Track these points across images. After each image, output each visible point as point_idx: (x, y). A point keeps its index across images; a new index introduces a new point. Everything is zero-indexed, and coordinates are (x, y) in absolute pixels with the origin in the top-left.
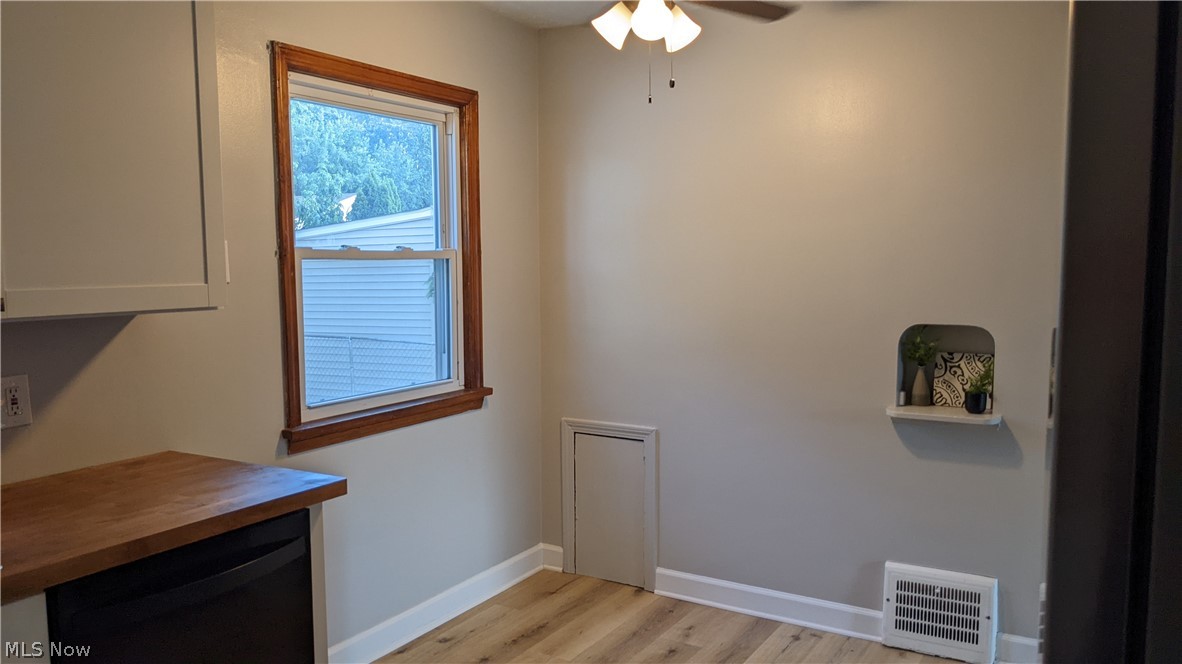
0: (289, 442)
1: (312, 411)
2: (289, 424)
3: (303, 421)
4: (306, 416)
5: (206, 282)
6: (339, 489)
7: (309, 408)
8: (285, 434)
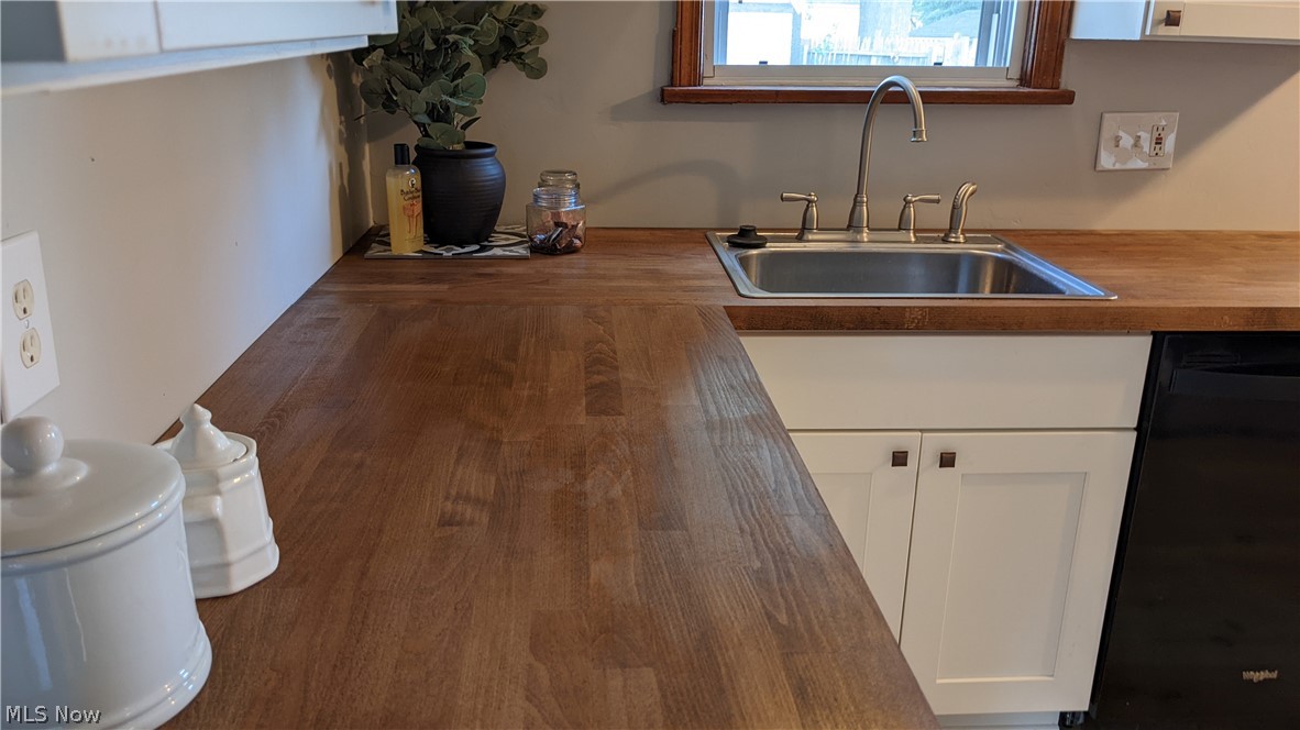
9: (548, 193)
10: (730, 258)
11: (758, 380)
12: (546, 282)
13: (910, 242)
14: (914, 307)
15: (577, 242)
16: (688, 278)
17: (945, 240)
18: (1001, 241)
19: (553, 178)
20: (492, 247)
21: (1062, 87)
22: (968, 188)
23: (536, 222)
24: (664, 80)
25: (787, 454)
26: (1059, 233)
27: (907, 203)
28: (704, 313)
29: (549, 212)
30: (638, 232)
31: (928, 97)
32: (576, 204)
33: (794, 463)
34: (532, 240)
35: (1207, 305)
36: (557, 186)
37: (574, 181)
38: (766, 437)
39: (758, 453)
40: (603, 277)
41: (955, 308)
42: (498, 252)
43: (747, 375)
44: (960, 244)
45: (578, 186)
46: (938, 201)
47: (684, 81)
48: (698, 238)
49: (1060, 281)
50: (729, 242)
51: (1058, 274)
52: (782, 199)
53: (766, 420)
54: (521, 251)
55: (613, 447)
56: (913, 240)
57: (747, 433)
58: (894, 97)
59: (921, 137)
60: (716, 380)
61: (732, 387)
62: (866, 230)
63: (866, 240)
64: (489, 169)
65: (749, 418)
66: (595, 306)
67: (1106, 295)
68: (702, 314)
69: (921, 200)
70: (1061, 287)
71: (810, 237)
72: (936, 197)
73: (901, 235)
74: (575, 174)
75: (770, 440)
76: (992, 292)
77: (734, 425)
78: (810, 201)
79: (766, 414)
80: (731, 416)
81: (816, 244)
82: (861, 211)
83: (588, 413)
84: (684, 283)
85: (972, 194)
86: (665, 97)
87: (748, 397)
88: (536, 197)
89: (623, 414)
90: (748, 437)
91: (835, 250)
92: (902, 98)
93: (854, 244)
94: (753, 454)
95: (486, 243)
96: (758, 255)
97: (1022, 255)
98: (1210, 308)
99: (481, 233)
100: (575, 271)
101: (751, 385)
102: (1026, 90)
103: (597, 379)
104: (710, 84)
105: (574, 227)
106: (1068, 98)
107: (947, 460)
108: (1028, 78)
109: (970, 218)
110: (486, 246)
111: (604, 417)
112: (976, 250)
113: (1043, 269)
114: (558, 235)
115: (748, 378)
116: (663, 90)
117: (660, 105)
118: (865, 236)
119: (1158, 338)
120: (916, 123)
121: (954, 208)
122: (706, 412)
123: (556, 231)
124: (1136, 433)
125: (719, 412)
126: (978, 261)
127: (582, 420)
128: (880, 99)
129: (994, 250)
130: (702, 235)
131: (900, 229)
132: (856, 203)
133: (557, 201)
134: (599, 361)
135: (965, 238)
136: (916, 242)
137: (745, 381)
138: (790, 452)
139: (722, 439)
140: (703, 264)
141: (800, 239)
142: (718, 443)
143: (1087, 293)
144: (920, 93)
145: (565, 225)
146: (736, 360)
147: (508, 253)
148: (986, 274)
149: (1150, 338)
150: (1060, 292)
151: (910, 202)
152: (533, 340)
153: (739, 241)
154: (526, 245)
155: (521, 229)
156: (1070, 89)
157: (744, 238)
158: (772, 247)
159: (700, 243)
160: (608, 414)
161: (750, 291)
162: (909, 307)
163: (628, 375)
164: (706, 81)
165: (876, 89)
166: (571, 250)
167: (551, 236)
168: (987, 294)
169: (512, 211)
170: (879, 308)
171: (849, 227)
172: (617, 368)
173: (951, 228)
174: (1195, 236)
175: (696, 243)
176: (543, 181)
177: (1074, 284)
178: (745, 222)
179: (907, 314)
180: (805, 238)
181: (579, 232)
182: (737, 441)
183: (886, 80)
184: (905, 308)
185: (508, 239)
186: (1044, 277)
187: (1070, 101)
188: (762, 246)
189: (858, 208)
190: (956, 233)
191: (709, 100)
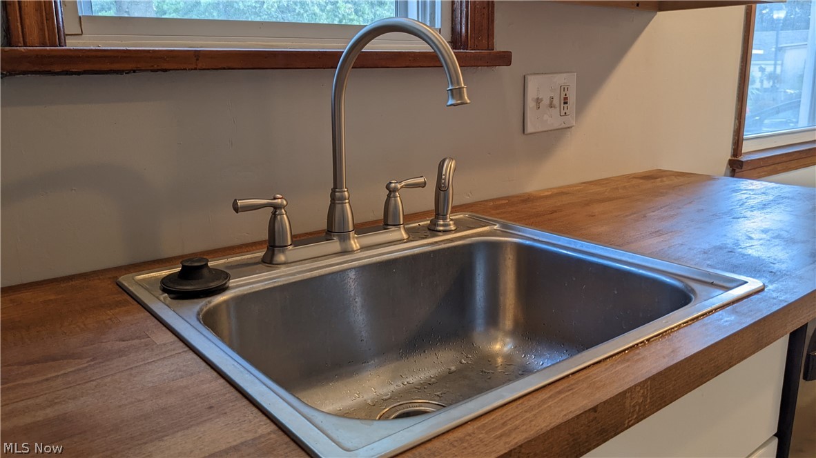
2: (734, 153)
3: (743, 152)
10: (181, 319)
14: (636, 387)
17: (434, 230)
18: (496, 221)
21: (497, 48)
27: (392, 190)
44: (451, 237)
46: (421, 184)
47: (32, 38)
52: (237, 210)
56: (405, 237)
62: (352, 234)
63: (356, 248)
69: (408, 186)
71: (284, 258)
72: (421, 180)
73: (391, 234)
78: (276, 207)
82: (343, 209)
93: (342, 257)
96: (225, 304)
104: (75, 45)
106: (506, 59)
118: (355, 244)
121: (440, 188)
129: (490, 234)
130: (113, 286)
131: (386, 226)
132: (335, 200)
135: (456, 222)
136: (408, 241)
141: (269, 261)
151: (395, 190)
153: (184, 286)
158: (240, 286)
162: (630, 389)
164: (69, 42)
171: (332, 234)
173: (439, 215)
179: (628, 402)
180: (277, 260)
184: (625, 394)
187: (508, 63)
188: (222, 289)
189: (338, 207)
190: (445, 219)
191: (87, 67)
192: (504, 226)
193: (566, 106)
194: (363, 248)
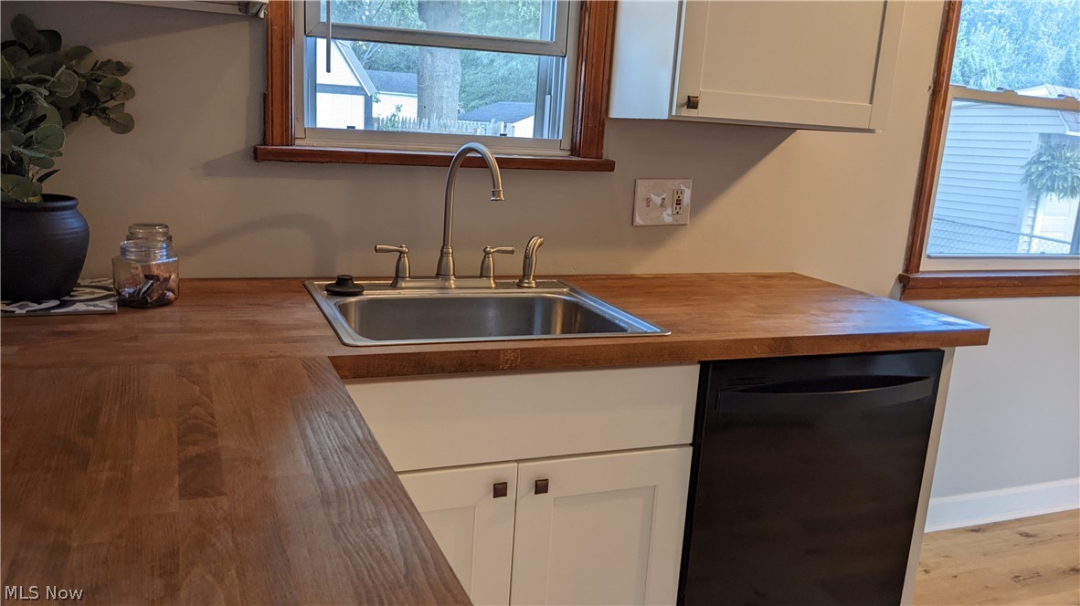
0: (904, 286)
1: (931, 260)
2: (907, 269)
3: (921, 269)
4: (925, 266)
5: (871, 102)
6: (980, 338)
7: (929, 257)
8: (901, 278)
9: (136, 246)
10: (330, 306)
11: (372, 438)
12: (135, 338)
13: (490, 288)
14: (508, 350)
15: (170, 295)
16: (288, 328)
17: (519, 286)
18: (565, 286)
19: (141, 232)
20: (74, 302)
21: (604, 157)
22: (536, 241)
23: (123, 276)
24: (256, 139)
25: (414, 527)
26: (608, 277)
27: (487, 253)
28: (309, 366)
29: (138, 265)
30: (235, 283)
31: (503, 163)
32: (168, 256)
33: (423, 537)
34: (119, 294)
35: (740, 338)
36: (146, 239)
37: (165, 234)
38: (388, 507)
39: (382, 528)
40: (199, 330)
41: (543, 349)
42: (80, 307)
43: (359, 433)
44: (531, 291)
45: (170, 238)
46: (512, 252)
47: (277, 140)
48: (296, 287)
49: (620, 320)
50: (327, 290)
51: (619, 313)
52: (376, 250)
53: (386, 486)
54: (107, 305)
55: (214, 540)
56: (493, 286)
57: (367, 505)
58: (471, 162)
59: (499, 196)
60: (328, 441)
61: (346, 449)
62: (453, 277)
63: (453, 286)
64: (69, 223)
65: (368, 485)
66: (191, 363)
67: (661, 332)
68: (307, 367)
69: (498, 251)
70: (622, 325)
71: (403, 285)
72: (511, 248)
73: (483, 282)
74: (166, 227)
75: (393, 510)
76: (563, 332)
77: (352, 495)
78: (402, 253)
79: (385, 479)
80: (348, 484)
81: (409, 290)
82: (448, 260)
83: (182, 496)
84: (286, 334)
85: (539, 246)
86: (258, 155)
87: (363, 458)
88: (124, 251)
89: (225, 494)
90: (369, 509)
91: (427, 296)
92: (481, 163)
93: (442, 291)
94: (377, 531)
95: (68, 298)
96: (357, 302)
97: (585, 297)
98: (743, 340)
99: (62, 288)
100: (168, 325)
101: (365, 444)
102: (577, 159)
103: (193, 450)
104: (300, 145)
105: (167, 280)
106: (609, 166)
107: (541, 487)
108: (577, 148)
109: (539, 266)
110: (68, 301)
111: (201, 500)
112: (547, 293)
113: (604, 309)
114: (148, 289)
115: (361, 437)
116: (255, 149)
117: (254, 162)
118: (452, 283)
119: (705, 366)
120: (495, 184)
121: (526, 257)
122: (320, 481)
123: (145, 284)
124: (691, 449)
125: (334, 480)
126: (549, 304)
127: (175, 506)
128: (459, 162)
129: (562, 294)
130: (300, 284)
131: (481, 276)
132: (443, 253)
133: (147, 254)
134: (195, 428)
135: (536, 283)
136: (495, 288)
137: (358, 439)
138: (416, 524)
139: (340, 514)
140: (302, 314)
141: (394, 286)
142: (335, 520)
143: (645, 329)
144: (496, 158)
145: (156, 278)
146: (346, 416)
147: (92, 308)
148: (556, 314)
149: (699, 366)
150: (623, 330)
151: (489, 253)
152: (117, 407)
153: (337, 290)
154: (113, 299)
155: (109, 283)
156: (610, 158)
157: (342, 287)
158: (369, 295)
159: (298, 292)
160: (206, 495)
161: (353, 339)
162: (503, 350)
163: (229, 444)
164: (297, 142)
165: (456, 155)
166: (163, 302)
167: (141, 289)
168: (558, 334)
169: (96, 264)
170: (476, 351)
171: (438, 275)
172: (215, 435)
173: (524, 275)
174: (710, 278)
175: (293, 292)
176: (132, 233)
177: (635, 323)
178: (341, 271)
179: (502, 356)
180: (399, 285)
181: (173, 284)
182: (357, 516)
183: (464, 147)
184: (499, 350)
185: (94, 293)
186: (607, 316)
187: (612, 169)
188: (359, 294)
189: (445, 258)
190: (529, 279)
191: (302, 159)
192: (572, 290)
193: (678, 206)
194: (457, 288)
